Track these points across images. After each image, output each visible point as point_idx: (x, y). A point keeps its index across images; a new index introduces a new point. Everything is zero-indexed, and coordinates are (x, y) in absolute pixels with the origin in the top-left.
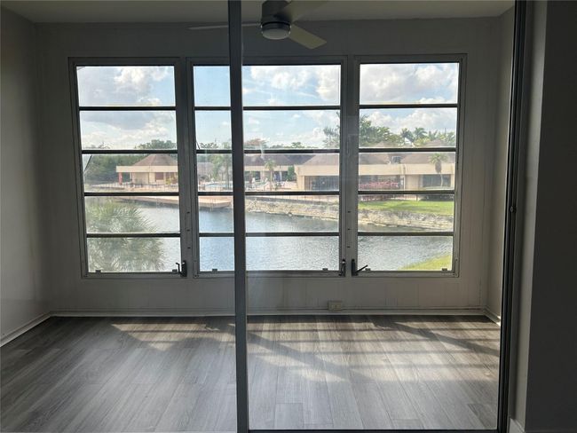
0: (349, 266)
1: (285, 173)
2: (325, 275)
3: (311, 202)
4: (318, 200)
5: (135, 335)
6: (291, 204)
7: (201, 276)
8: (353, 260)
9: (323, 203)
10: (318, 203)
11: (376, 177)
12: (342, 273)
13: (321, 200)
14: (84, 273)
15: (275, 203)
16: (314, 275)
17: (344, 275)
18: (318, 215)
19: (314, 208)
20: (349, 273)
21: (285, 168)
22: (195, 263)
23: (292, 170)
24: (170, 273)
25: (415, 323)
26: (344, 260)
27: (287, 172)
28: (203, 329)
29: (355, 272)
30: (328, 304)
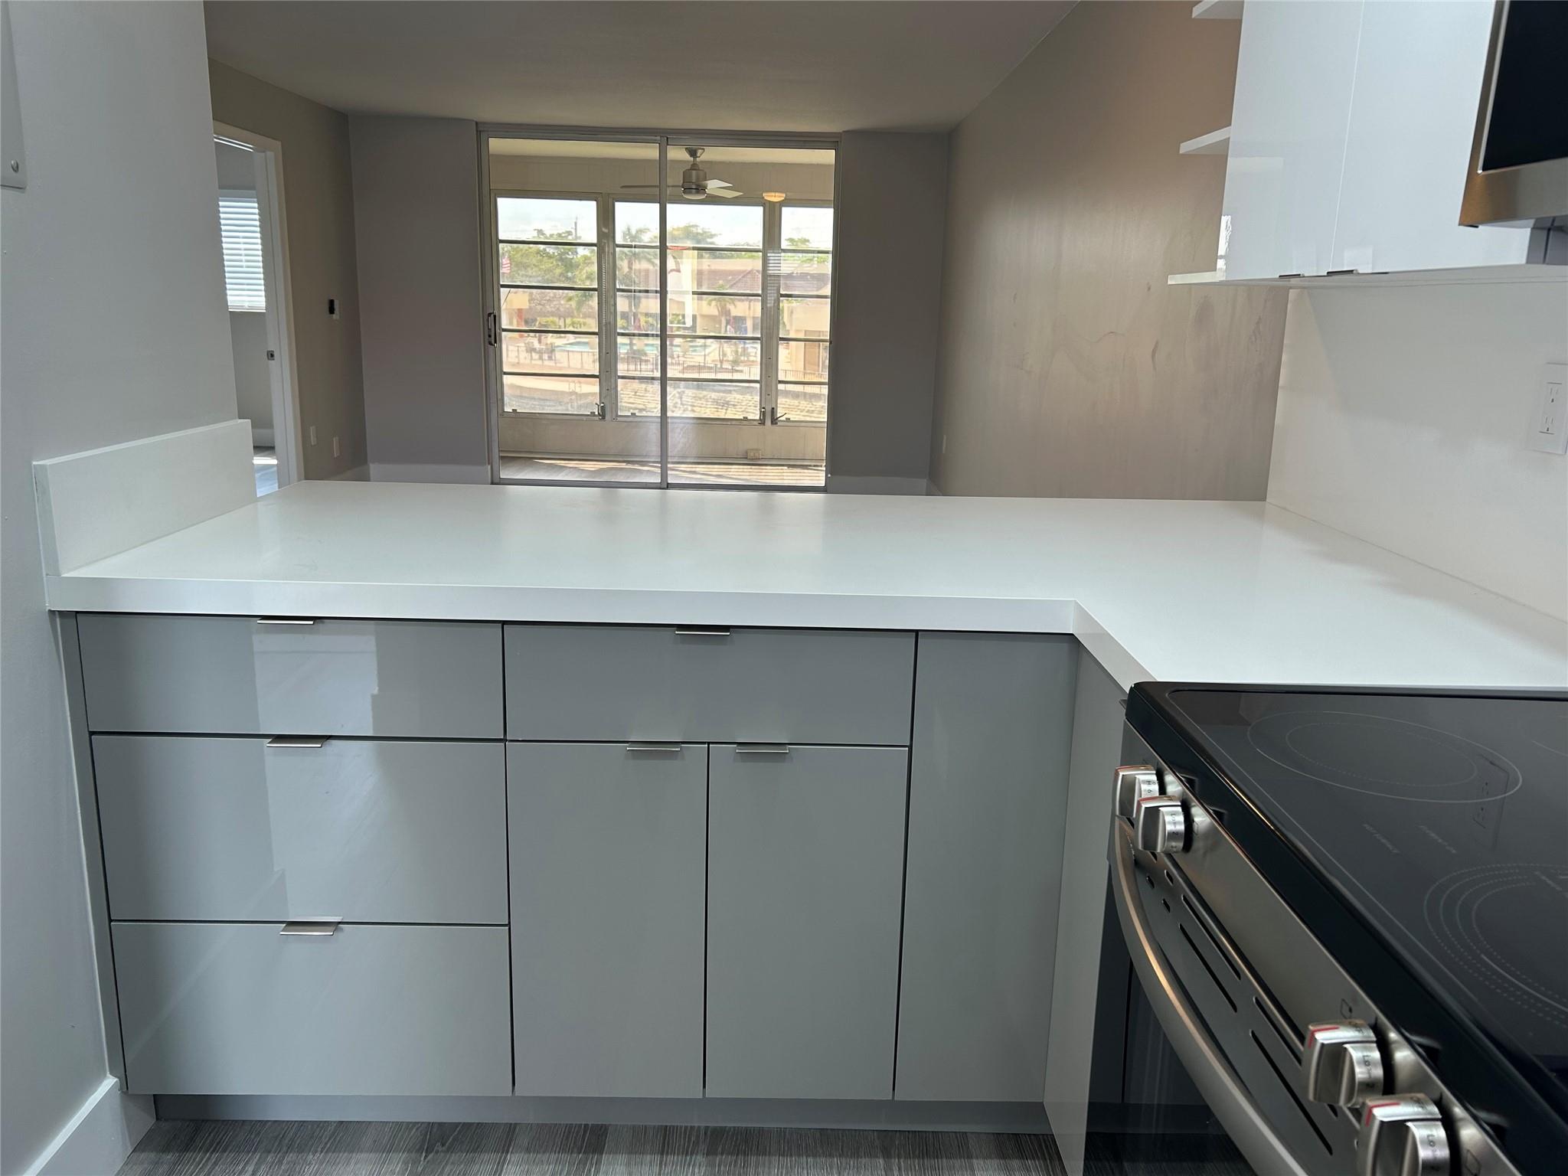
0: (769, 416)
2: (745, 423)
7: (619, 419)
8: (773, 408)
12: (762, 422)
14: (500, 412)
16: (734, 422)
17: (765, 425)
20: (768, 422)
22: (614, 406)
26: (764, 408)
29: (774, 420)
30: (747, 453)
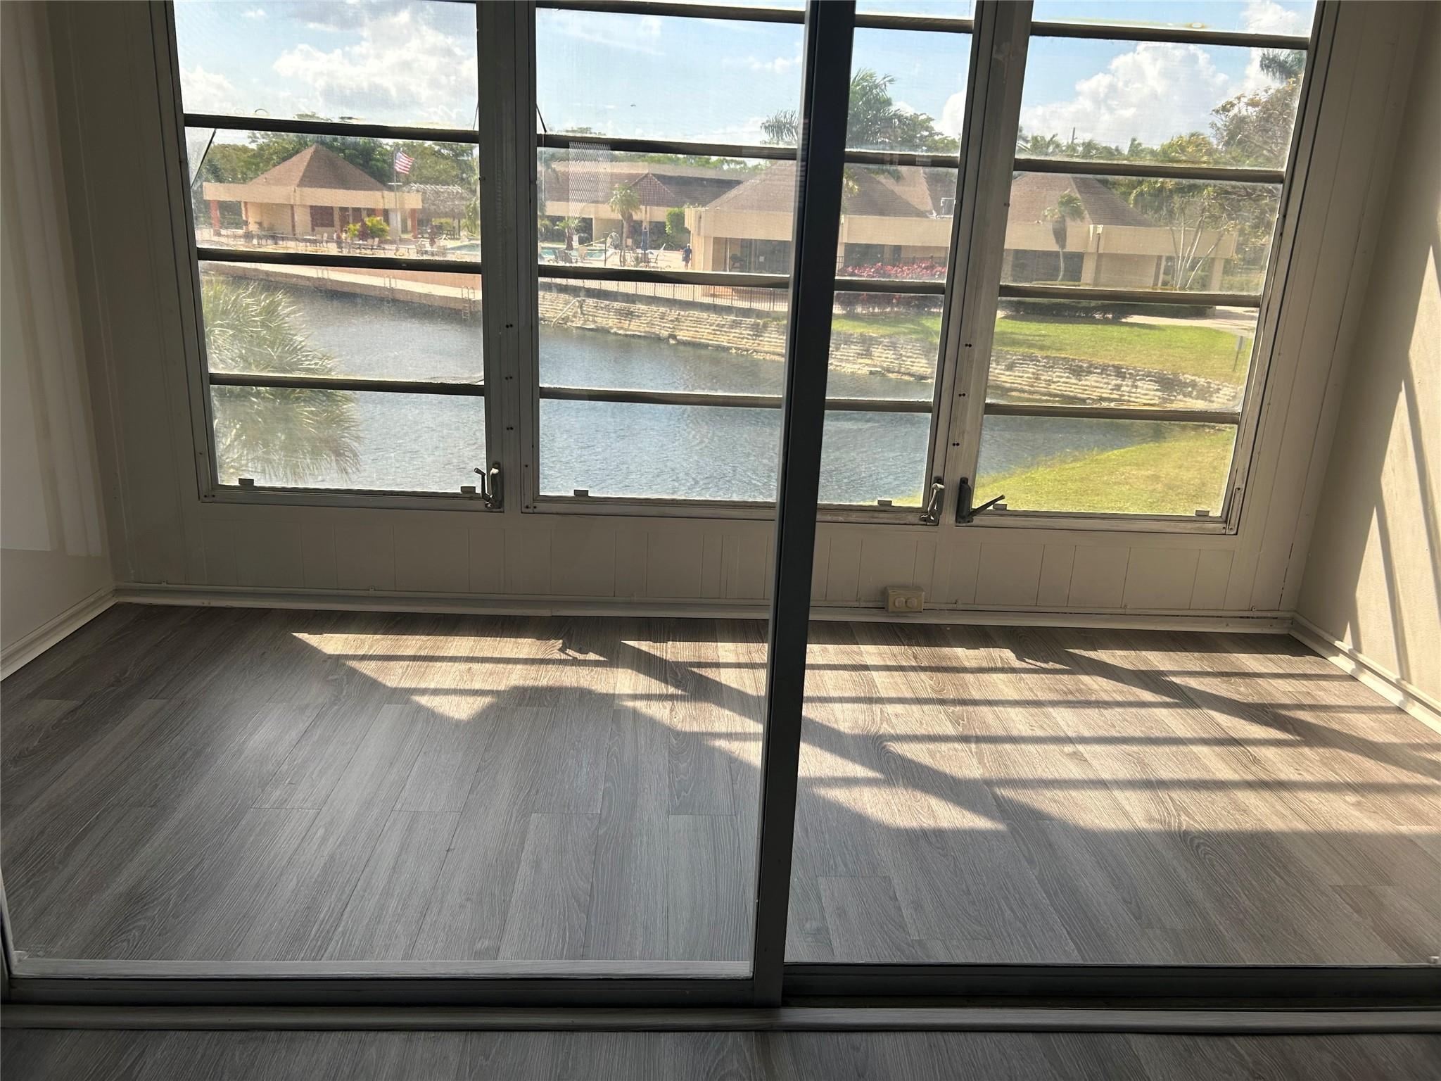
1: (658, 228)
2: (884, 517)
3: (728, 310)
4: (745, 304)
5: (368, 668)
6: (674, 313)
7: (542, 507)
8: (964, 481)
9: (759, 314)
10: (747, 313)
11: (897, 249)
12: (928, 517)
13: (756, 305)
15: (633, 307)
16: (854, 517)
17: (937, 523)
18: (744, 344)
19: (735, 324)
20: (948, 517)
21: (661, 214)
22: (527, 473)
23: (678, 220)
24: (454, 496)
25: (1119, 653)
26: (938, 481)
27: (663, 225)
28: (558, 656)
29: (964, 513)
30: (883, 593)
